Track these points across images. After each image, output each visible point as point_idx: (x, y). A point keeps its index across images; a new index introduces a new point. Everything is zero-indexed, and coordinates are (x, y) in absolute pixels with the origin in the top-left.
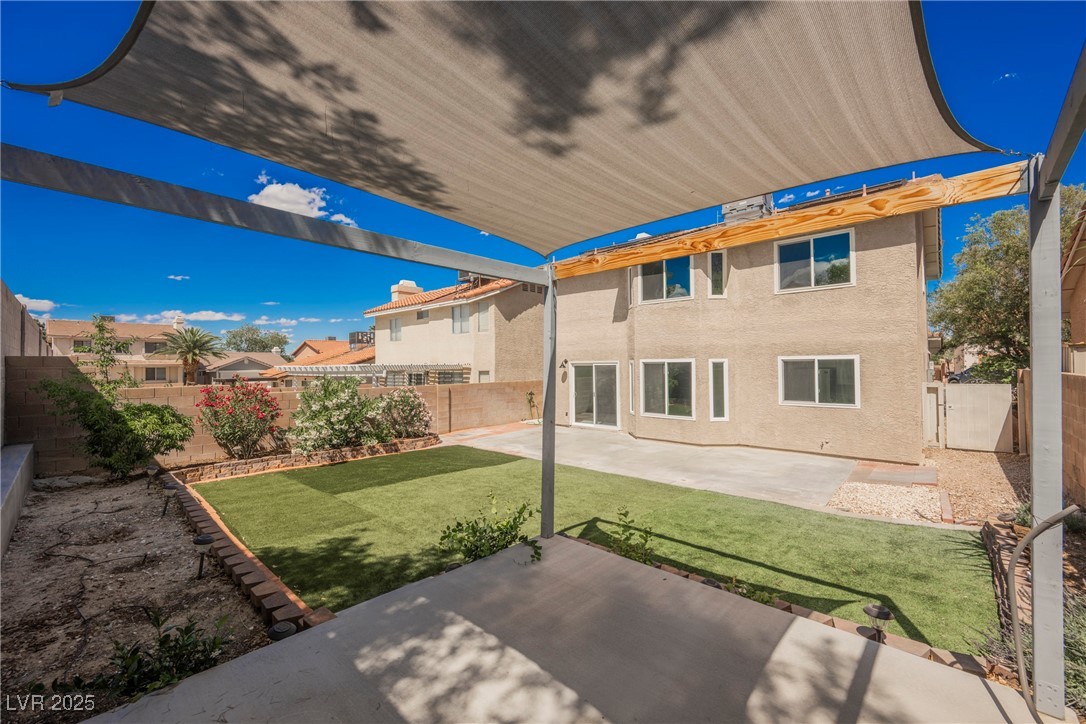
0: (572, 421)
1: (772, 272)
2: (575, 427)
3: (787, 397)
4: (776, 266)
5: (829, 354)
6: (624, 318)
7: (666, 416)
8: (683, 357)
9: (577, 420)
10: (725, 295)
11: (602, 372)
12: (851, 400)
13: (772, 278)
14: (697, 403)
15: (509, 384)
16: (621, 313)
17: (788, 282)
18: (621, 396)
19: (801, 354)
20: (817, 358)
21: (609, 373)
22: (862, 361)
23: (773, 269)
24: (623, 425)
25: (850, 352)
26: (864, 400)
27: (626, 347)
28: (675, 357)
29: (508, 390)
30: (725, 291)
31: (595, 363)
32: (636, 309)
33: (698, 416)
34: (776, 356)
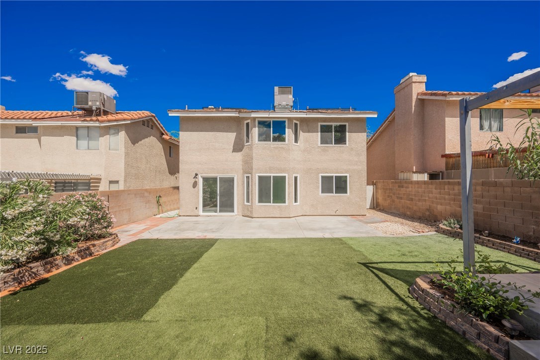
0: (201, 213)
1: (318, 136)
2: (203, 216)
3: (323, 192)
4: (319, 133)
5: (338, 173)
6: (240, 150)
7: (272, 204)
8: (281, 173)
9: (204, 211)
10: (298, 144)
11: (224, 181)
12: (346, 193)
13: (318, 139)
14: (289, 196)
15: (146, 190)
16: (238, 147)
17: (324, 141)
18: (238, 195)
19: (328, 173)
20: (334, 175)
21: (229, 182)
22: (350, 177)
23: (318, 135)
24: (238, 212)
25: (346, 173)
26: (350, 192)
27: (241, 167)
28: (277, 173)
29: (146, 194)
30: (299, 142)
31: (219, 176)
32: (255, 146)
33: (289, 203)
34: (319, 173)
